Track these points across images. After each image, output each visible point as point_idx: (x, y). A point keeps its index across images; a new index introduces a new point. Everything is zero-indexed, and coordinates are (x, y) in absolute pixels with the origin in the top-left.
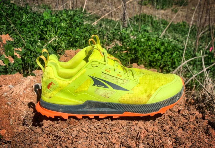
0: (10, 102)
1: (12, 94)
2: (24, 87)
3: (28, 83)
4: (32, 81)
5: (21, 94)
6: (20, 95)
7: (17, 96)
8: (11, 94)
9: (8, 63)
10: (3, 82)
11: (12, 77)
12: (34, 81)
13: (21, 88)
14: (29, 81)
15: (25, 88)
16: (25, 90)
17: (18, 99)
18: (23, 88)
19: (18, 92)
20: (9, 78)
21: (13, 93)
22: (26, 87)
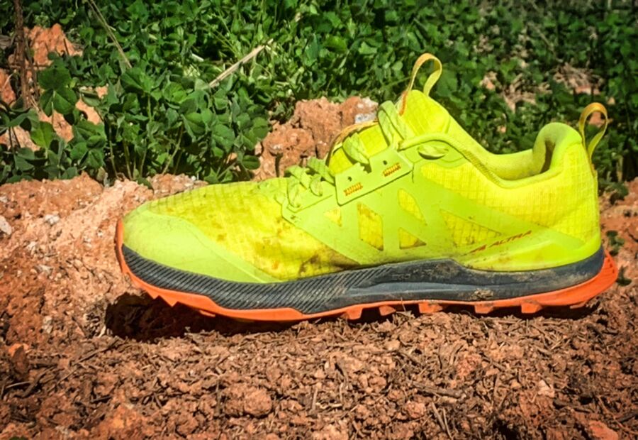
0: (46, 264)
1: (56, 242)
2: (99, 219)
3: (114, 205)
4: (129, 199)
5: (89, 240)
6: (84, 247)
7: (72, 247)
8: (53, 243)
9: (50, 142)
10: (25, 204)
11: (61, 187)
12: (136, 198)
13: (88, 222)
14: (118, 199)
15: (103, 222)
16: (101, 227)
17: (75, 258)
18: (95, 222)
19: (76, 235)
20: (49, 191)
21: (58, 239)
22: (105, 217)
